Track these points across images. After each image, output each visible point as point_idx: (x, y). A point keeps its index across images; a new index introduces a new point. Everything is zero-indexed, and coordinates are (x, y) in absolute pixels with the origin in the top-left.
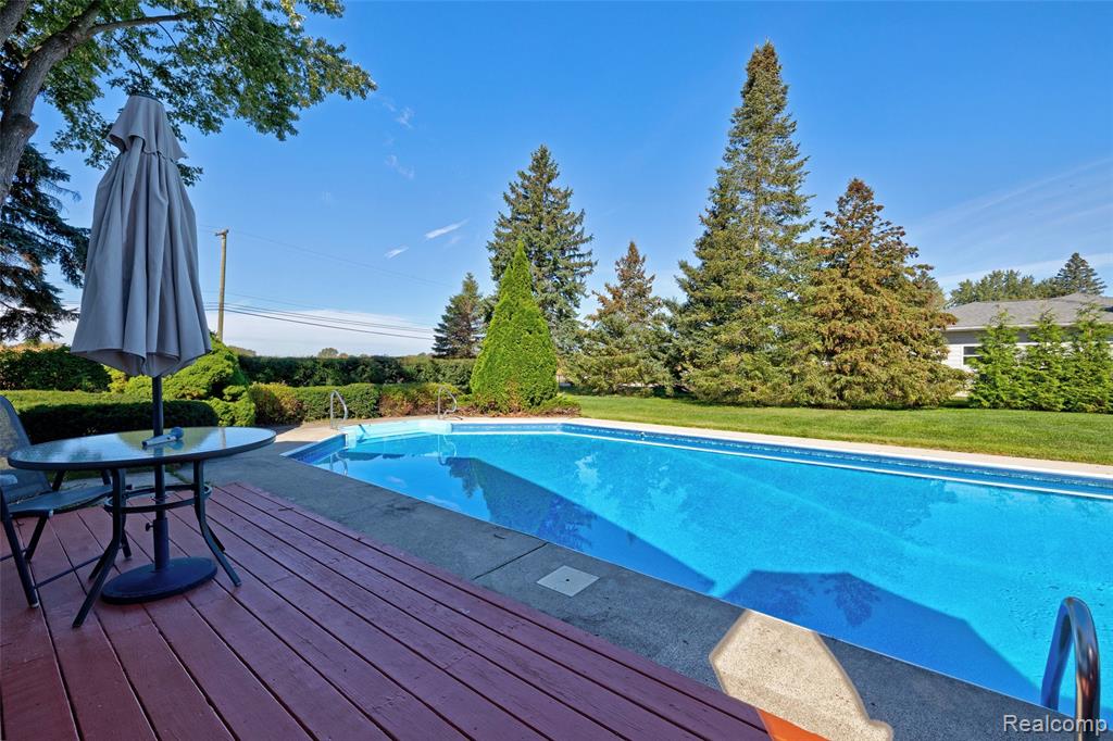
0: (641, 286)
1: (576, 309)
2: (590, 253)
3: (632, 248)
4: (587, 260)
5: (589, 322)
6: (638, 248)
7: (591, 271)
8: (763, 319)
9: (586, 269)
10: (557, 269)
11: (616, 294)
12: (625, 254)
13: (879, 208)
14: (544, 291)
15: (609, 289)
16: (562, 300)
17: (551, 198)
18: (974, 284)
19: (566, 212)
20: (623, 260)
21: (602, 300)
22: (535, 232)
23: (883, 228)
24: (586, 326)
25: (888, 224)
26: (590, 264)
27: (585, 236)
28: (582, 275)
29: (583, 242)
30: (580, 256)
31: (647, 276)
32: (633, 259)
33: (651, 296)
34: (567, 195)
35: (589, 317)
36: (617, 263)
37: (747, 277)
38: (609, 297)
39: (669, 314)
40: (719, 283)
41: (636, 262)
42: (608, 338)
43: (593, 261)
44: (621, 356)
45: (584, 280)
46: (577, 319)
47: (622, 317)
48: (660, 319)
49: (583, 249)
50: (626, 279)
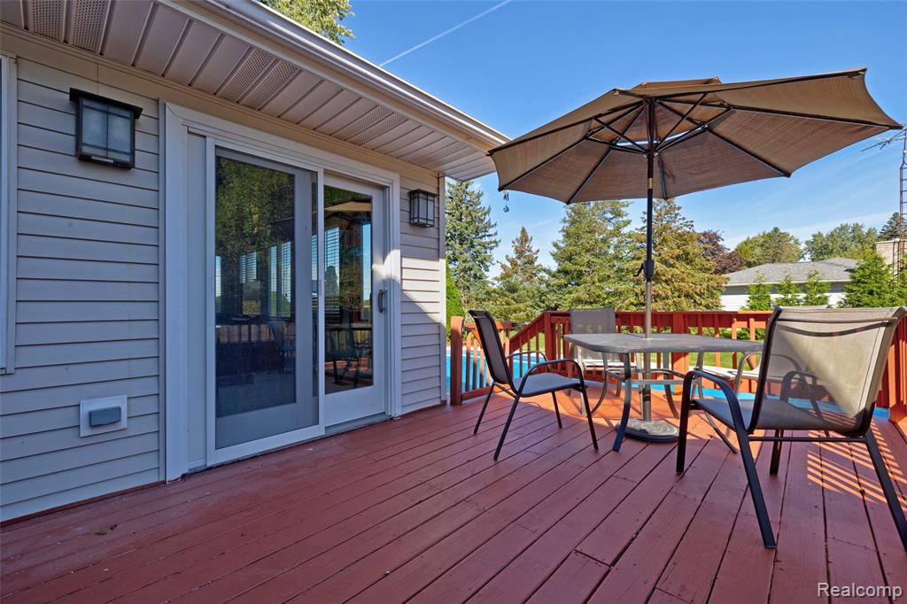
0: (529, 256)
1: (486, 273)
2: (496, 234)
3: (523, 231)
4: (493, 239)
5: (496, 282)
6: (527, 231)
7: (497, 246)
8: (597, 284)
9: (493, 245)
10: (473, 246)
11: (513, 263)
12: (519, 235)
13: (679, 208)
14: (464, 262)
15: (508, 260)
16: (477, 267)
17: (468, 198)
18: (824, 235)
19: (479, 207)
20: (517, 239)
21: (503, 267)
22: (458, 222)
23: (681, 221)
24: (493, 284)
25: (684, 219)
26: (495, 242)
27: (492, 223)
28: (491, 249)
29: (490, 227)
30: (489, 236)
31: (534, 249)
32: (524, 238)
33: (536, 264)
34: (479, 196)
35: (496, 279)
36: (513, 242)
37: (587, 257)
38: (508, 264)
39: (547, 277)
40: (570, 260)
41: (526, 241)
42: (507, 293)
43: (497, 240)
44: (515, 306)
45: (492, 251)
46: (487, 279)
47: (517, 279)
48: (541, 280)
49: (491, 231)
50: (520, 253)
